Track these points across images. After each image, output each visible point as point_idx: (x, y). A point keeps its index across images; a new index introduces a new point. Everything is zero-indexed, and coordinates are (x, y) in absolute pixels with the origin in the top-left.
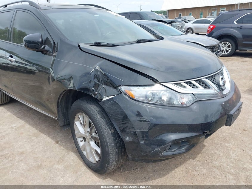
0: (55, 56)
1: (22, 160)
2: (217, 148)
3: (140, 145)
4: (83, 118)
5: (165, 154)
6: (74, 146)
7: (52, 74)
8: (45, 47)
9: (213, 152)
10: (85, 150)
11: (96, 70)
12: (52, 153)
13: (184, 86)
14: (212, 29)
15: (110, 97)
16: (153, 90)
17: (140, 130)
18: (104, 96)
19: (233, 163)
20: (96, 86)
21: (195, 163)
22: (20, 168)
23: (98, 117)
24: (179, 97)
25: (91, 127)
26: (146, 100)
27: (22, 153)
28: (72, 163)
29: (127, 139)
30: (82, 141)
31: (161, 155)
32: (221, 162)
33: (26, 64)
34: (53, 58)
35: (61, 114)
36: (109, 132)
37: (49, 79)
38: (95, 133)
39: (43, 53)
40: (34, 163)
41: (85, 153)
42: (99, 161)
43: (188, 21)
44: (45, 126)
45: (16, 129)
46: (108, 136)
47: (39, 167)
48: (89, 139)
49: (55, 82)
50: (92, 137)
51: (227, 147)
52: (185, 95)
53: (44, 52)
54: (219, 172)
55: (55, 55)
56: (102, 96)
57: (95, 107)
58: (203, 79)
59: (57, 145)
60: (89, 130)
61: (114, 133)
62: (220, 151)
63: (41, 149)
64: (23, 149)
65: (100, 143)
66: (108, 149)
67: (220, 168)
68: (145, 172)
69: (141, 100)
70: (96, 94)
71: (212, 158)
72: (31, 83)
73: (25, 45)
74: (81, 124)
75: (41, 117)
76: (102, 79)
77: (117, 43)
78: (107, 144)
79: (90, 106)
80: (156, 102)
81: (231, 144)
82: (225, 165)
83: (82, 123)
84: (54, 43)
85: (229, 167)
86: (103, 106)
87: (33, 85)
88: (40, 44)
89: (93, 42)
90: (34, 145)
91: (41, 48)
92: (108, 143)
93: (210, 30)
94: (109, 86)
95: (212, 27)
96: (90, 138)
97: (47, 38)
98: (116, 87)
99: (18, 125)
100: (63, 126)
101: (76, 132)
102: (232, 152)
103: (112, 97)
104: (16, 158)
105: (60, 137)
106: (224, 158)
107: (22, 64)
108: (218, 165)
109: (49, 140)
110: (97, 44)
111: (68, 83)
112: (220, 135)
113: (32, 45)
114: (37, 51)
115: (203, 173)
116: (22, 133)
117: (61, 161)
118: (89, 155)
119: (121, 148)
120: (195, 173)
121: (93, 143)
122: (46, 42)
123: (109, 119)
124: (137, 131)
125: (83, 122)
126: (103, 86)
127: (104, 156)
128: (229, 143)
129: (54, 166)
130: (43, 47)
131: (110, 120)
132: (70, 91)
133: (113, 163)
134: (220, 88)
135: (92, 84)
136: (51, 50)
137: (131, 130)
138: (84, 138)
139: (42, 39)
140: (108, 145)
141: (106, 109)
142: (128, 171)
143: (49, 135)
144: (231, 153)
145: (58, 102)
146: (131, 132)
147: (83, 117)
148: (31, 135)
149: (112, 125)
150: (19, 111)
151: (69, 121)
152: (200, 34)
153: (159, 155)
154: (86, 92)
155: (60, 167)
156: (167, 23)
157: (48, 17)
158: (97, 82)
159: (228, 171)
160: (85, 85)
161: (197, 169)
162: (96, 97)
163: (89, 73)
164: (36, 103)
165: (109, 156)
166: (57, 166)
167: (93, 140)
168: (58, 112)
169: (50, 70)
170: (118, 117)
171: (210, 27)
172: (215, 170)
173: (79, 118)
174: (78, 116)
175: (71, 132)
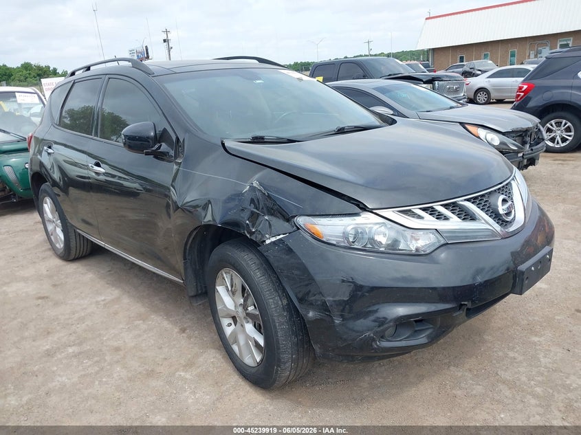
0: (179, 164)
1: (117, 362)
2: (511, 345)
3: (334, 326)
4: (232, 279)
5: (385, 344)
6: (216, 337)
7: (175, 197)
8: (161, 146)
9: (500, 354)
10: (236, 341)
11: (253, 188)
12: (173, 350)
13: (419, 216)
14: (526, 92)
15: (278, 237)
16: (357, 224)
17: (333, 297)
18: (267, 236)
19: (542, 375)
20: (254, 217)
21: (460, 374)
22: (115, 375)
23: (258, 275)
24: (409, 237)
25: (245, 295)
26: (344, 242)
27: (117, 349)
28: (211, 369)
29: (311, 314)
30: (230, 325)
31: (375, 346)
32: (516, 373)
33: (120, 177)
34: (175, 167)
35: (190, 271)
36: (277, 303)
37: (168, 206)
38: (253, 307)
39: (156, 157)
40: (139, 366)
41: (235, 348)
42: (262, 360)
43: (480, 72)
44: (160, 299)
45: (105, 305)
46: (276, 310)
47: (151, 374)
48: (242, 318)
49: (179, 213)
50: (248, 314)
51: (535, 344)
52: (421, 233)
53: (160, 156)
54: (509, 391)
55: (179, 161)
56: (263, 236)
57: (251, 256)
58: (461, 201)
59: (184, 335)
60: (242, 301)
61: (288, 304)
62: (518, 351)
63: (153, 342)
64: (119, 342)
65: (262, 325)
66: (277, 336)
67: (512, 385)
68: (355, 388)
69: (334, 242)
70: (254, 233)
71: (497, 365)
72: (131, 216)
73: (125, 144)
74: (228, 290)
75: (151, 283)
76: (265, 204)
77: (296, 136)
78: (275, 326)
79: (243, 254)
80: (364, 246)
81: (543, 338)
82: (524, 379)
83: (230, 289)
84: (178, 139)
85: (532, 383)
86: (265, 254)
87: (137, 218)
88: (151, 141)
89: (249, 136)
90: (140, 336)
91: (153, 149)
92: (277, 324)
93: (522, 94)
94: (276, 216)
95: (525, 87)
96: (245, 318)
97: (165, 130)
98: (288, 219)
99: (109, 298)
100: (195, 296)
101: (219, 307)
102: (543, 354)
103: (282, 236)
104: (106, 358)
105: (188, 321)
106: (525, 364)
107: (113, 176)
108: (508, 378)
109: (168, 326)
110: (258, 140)
111: (203, 214)
112: (523, 320)
113: (137, 143)
114: (147, 154)
115: (474, 392)
116: (116, 313)
117: (189, 365)
118: (245, 351)
119: (303, 336)
120: (458, 392)
121: (249, 327)
122: (162, 136)
123: (278, 278)
124: (328, 298)
125: (232, 286)
126: (266, 217)
127: (270, 351)
128: (541, 337)
129: (177, 373)
130: (156, 146)
131: (280, 280)
132: (207, 227)
133: (287, 365)
134: (499, 219)
135: (246, 215)
136: (172, 153)
137: (317, 297)
138: (234, 318)
139: (155, 132)
140: (276, 328)
141: (271, 260)
142: (321, 385)
143: (168, 315)
144: (541, 356)
145: (185, 249)
146: (316, 301)
147: (232, 276)
148: (133, 317)
149: (284, 290)
150: (110, 271)
151: (205, 287)
152: (506, 100)
153: (372, 345)
154: (235, 229)
155: (188, 376)
156: (422, 81)
157: (166, 89)
158: (255, 210)
159: (529, 390)
160: (232, 216)
161: (463, 385)
162: (253, 238)
163: (240, 195)
164: (143, 254)
165: (279, 349)
166: (183, 374)
167: (250, 321)
168: (185, 269)
169: (169, 189)
170: (293, 274)
171: (521, 88)
172: (501, 386)
173: (224, 278)
174: (222, 275)
175: (210, 311)
